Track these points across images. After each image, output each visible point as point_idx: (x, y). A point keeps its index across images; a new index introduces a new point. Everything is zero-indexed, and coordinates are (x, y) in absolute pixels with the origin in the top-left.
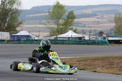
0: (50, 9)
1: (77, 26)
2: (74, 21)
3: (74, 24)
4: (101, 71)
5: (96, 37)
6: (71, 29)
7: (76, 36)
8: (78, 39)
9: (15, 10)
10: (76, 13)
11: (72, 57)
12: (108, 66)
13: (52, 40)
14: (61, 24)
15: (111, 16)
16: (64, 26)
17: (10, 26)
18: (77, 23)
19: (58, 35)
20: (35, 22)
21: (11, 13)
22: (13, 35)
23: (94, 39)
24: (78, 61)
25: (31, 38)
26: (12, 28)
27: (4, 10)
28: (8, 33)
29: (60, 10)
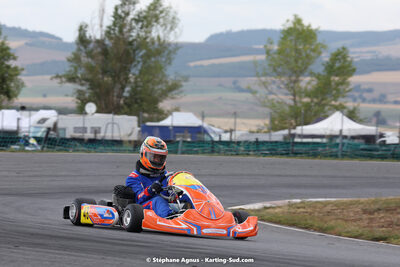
0: (271, 43)
1: (359, 100)
2: (348, 84)
3: (349, 91)
6: (340, 108)
7: (355, 130)
8: (362, 141)
9: (157, 43)
10: (356, 55)
11: (345, 199)
13: (276, 142)
14: (305, 91)
16: (317, 97)
17: (142, 96)
18: (358, 88)
19: (294, 128)
20: (220, 85)
21: (146, 54)
22: (149, 124)
24: (365, 212)
25: (208, 134)
26: (145, 104)
27: (121, 43)
28: (134, 119)
29: (305, 45)
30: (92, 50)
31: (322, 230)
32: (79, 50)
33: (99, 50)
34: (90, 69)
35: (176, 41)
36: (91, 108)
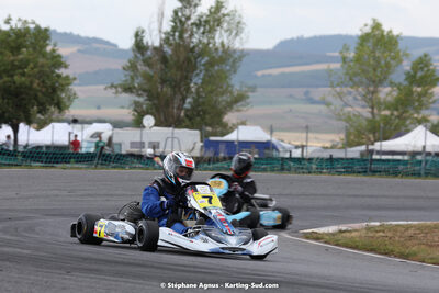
0: (348, 50)
2: (431, 95)
6: (423, 121)
9: (221, 50)
11: (429, 223)
13: (352, 159)
14: (385, 103)
16: (397, 110)
17: (205, 108)
19: (373, 144)
20: (291, 96)
21: (208, 63)
22: (212, 139)
25: (277, 150)
26: (207, 117)
27: (182, 49)
28: (197, 132)
29: (384, 52)
30: (150, 58)
31: (402, 256)
32: (136, 56)
33: (157, 57)
34: (148, 78)
35: (241, 48)
36: (149, 120)
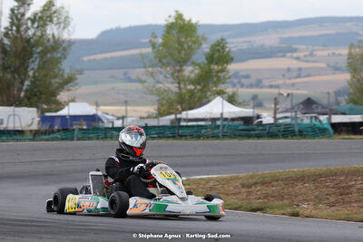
0: (156, 37)
1: (238, 86)
2: (228, 72)
3: (229, 78)
4: (314, 212)
5: (294, 114)
6: (220, 93)
7: (234, 113)
8: (241, 122)
9: (52, 40)
10: (233, 45)
11: (226, 176)
12: (333, 199)
13: (164, 126)
14: (189, 79)
15: (337, 52)
16: (199, 84)
17: (41, 89)
18: (236, 74)
19: (180, 113)
20: (112, 77)
21: (42, 51)
22: (47, 114)
23: (288, 121)
24: (243, 186)
25: (103, 122)
26: (43, 96)
27: (19, 41)
28: (35, 109)
29: (186, 38)
35: (69, 38)
